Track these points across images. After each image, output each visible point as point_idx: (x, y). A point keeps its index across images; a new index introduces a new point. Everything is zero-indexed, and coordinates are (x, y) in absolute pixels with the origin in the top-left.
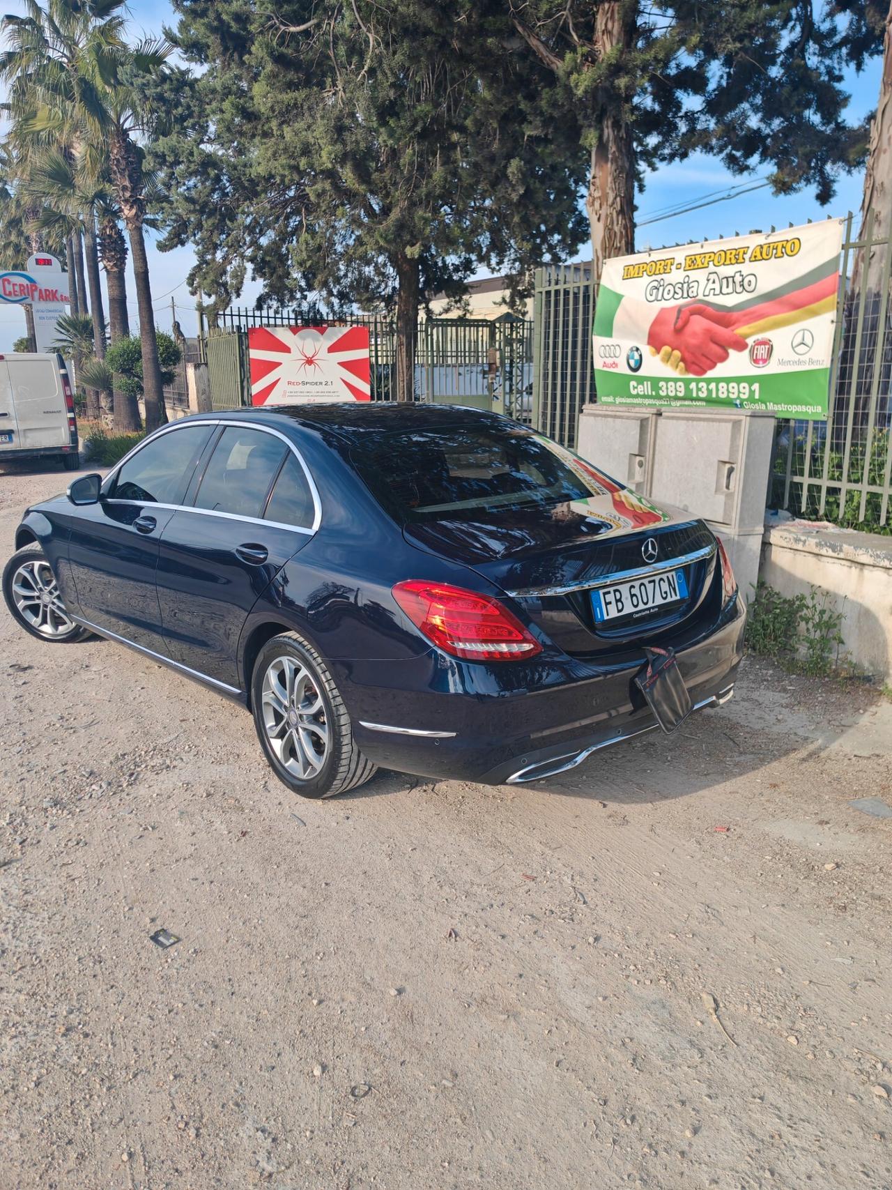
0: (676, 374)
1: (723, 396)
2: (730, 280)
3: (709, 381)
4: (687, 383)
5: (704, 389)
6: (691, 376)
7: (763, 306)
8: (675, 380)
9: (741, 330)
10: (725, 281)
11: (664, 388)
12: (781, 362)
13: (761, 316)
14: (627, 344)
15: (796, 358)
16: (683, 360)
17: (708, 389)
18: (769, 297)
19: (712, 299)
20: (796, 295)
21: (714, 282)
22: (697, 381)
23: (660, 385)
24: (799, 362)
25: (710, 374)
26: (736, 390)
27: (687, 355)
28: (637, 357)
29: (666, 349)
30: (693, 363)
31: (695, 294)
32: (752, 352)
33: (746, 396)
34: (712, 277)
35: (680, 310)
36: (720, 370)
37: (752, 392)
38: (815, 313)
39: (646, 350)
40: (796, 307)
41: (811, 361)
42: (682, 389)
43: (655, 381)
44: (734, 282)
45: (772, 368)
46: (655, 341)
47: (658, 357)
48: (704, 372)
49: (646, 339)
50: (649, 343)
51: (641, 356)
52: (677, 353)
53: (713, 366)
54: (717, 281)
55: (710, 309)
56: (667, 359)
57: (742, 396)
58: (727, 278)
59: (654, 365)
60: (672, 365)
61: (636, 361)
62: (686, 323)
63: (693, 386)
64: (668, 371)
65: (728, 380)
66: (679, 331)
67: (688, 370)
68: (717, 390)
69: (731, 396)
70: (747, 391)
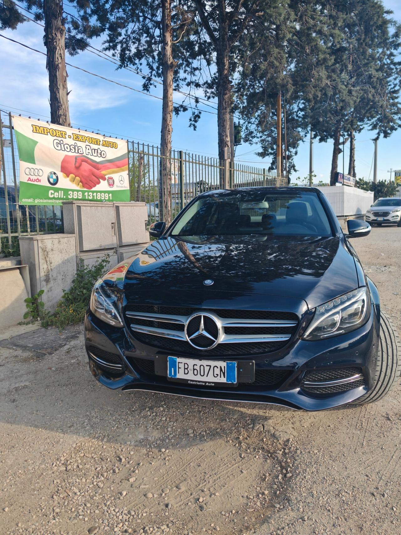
0: (78, 188)
1: (99, 198)
2: (96, 151)
3: (93, 192)
4: (83, 192)
5: (91, 196)
6: (85, 189)
7: (108, 164)
8: (78, 191)
9: (103, 172)
10: (93, 150)
11: (71, 195)
12: (117, 186)
13: (109, 168)
14: (47, 171)
15: (121, 185)
16: (81, 181)
17: (93, 195)
18: (110, 161)
19: (89, 156)
20: (118, 163)
21: (89, 149)
22: (88, 192)
23: (69, 193)
24: (122, 187)
25: (93, 189)
26: (104, 196)
27: (83, 180)
28: (54, 177)
29: (72, 176)
30: (86, 183)
31: (82, 153)
32: (108, 181)
33: (107, 199)
34: (88, 147)
35: (76, 158)
36: (97, 188)
37: (109, 197)
38: (123, 171)
39: (61, 175)
40: (118, 167)
41: (125, 187)
42: (81, 195)
43: (66, 191)
44: (97, 152)
45: (115, 188)
46: (65, 170)
47: (68, 179)
48: (91, 188)
49: (60, 169)
50: (62, 171)
51: (57, 177)
52: (77, 178)
53: (95, 186)
54: (90, 149)
55: (89, 161)
56: (73, 180)
57: (106, 199)
58: (95, 150)
59: (65, 182)
60: (76, 184)
61: (54, 179)
62: (80, 165)
63: (86, 194)
64: (74, 186)
65: (101, 192)
66: (78, 168)
67: (84, 186)
68: (97, 196)
69: (102, 198)
70: (107, 196)
